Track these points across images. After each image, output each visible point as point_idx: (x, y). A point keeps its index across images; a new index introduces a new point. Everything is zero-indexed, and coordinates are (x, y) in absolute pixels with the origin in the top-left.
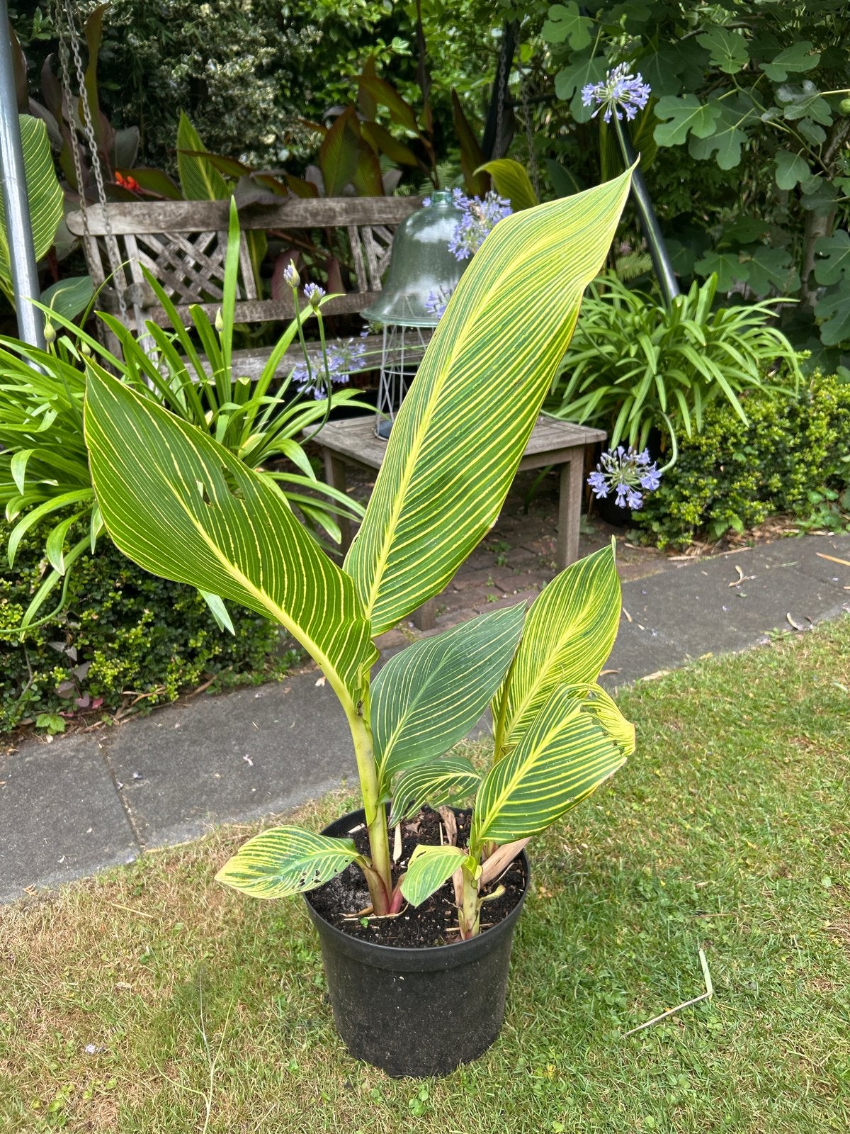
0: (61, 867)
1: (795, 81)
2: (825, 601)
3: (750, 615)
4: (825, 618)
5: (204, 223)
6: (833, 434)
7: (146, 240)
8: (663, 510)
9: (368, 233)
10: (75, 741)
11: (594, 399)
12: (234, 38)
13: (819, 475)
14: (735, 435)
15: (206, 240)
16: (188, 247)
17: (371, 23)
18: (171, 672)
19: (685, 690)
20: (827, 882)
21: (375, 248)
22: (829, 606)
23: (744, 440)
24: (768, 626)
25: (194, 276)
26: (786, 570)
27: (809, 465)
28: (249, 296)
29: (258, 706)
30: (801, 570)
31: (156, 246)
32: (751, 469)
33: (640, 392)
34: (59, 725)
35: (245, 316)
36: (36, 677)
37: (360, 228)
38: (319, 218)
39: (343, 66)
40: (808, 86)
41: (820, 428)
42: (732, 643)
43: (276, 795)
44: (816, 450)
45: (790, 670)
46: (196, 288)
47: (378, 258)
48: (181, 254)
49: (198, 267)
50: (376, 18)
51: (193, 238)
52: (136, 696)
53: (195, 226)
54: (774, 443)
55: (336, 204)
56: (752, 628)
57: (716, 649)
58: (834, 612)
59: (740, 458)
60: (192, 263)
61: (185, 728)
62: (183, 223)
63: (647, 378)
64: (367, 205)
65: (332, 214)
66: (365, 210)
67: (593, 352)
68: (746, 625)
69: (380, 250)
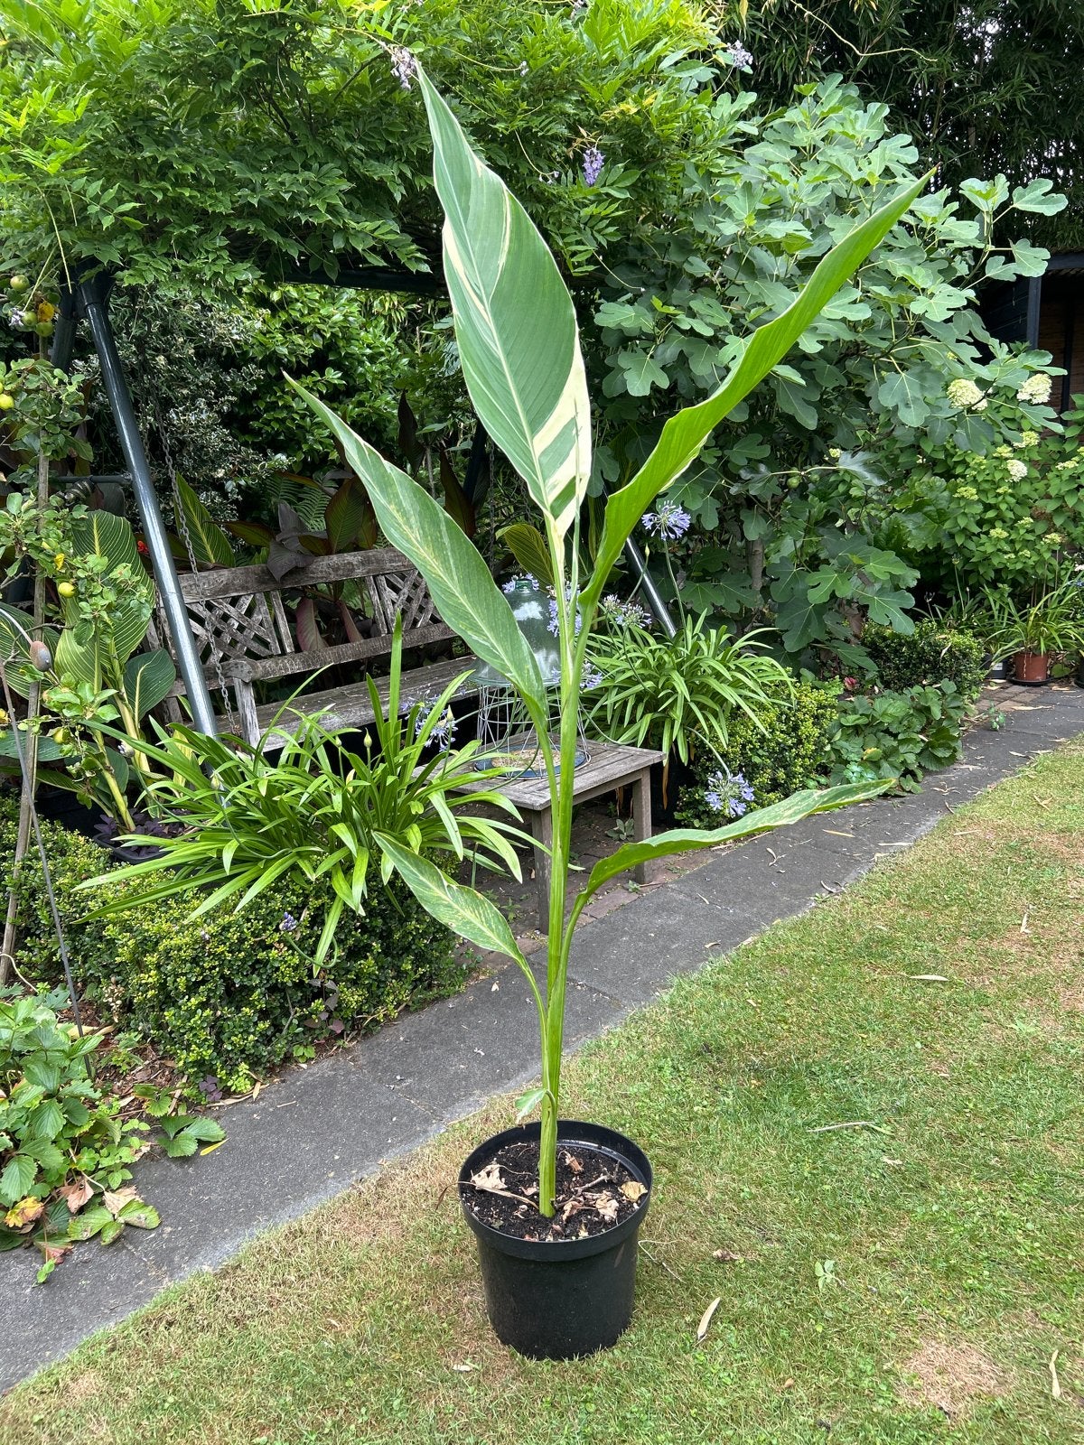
0: (392, 1145)
1: (752, 465)
2: (843, 868)
3: (794, 886)
4: (849, 880)
5: (244, 588)
6: (816, 732)
7: (194, 608)
8: (701, 808)
9: (382, 579)
10: (326, 1064)
11: (644, 725)
12: (184, 382)
13: (811, 765)
14: (750, 742)
15: (246, 602)
16: (232, 611)
17: (305, 357)
18: (388, 995)
19: (777, 947)
20: (918, 1045)
21: (389, 594)
22: (848, 872)
23: (758, 745)
24: (810, 892)
25: (239, 637)
26: (804, 847)
27: (803, 757)
28: (288, 650)
29: (455, 1013)
30: (816, 845)
31: (204, 613)
32: (764, 767)
33: (678, 714)
34: (310, 1052)
35: (286, 669)
36: (296, 1012)
37: (374, 577)
38: (341, 572)
39: (280, 397)
40: (763, 468)
41: (808, 728)
42: (792, 909)
43: (517, 1072)
44: (807, 746)
45: (843, 922)
46: (242, 648)
47: (393, 603)
48: (225, 618)
49: (241, 628)
50: (309, 351)
51: (234, 602)
52: (365, 1019)
53: (236, 591)
54: (778, 744)
55: (353, 558)
56: (801, 896)
57: (781, 915)
58: (853, 875)
59: (757, 760)
60: (236, 625)
61: (409, 1038)
62: (225, 590)
63: (680, 703)
64: (380, 557)
65: (350, 568)
66: (378, 561)
67: (639, 688)
68: (794, 894)
69: (394, 595)
